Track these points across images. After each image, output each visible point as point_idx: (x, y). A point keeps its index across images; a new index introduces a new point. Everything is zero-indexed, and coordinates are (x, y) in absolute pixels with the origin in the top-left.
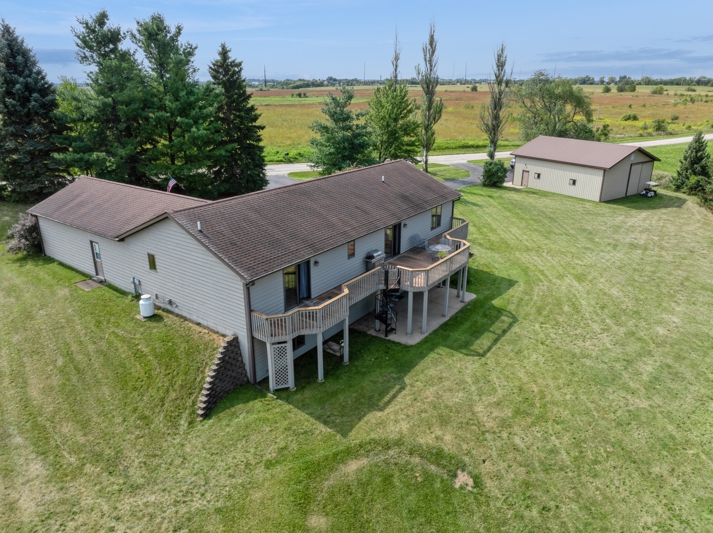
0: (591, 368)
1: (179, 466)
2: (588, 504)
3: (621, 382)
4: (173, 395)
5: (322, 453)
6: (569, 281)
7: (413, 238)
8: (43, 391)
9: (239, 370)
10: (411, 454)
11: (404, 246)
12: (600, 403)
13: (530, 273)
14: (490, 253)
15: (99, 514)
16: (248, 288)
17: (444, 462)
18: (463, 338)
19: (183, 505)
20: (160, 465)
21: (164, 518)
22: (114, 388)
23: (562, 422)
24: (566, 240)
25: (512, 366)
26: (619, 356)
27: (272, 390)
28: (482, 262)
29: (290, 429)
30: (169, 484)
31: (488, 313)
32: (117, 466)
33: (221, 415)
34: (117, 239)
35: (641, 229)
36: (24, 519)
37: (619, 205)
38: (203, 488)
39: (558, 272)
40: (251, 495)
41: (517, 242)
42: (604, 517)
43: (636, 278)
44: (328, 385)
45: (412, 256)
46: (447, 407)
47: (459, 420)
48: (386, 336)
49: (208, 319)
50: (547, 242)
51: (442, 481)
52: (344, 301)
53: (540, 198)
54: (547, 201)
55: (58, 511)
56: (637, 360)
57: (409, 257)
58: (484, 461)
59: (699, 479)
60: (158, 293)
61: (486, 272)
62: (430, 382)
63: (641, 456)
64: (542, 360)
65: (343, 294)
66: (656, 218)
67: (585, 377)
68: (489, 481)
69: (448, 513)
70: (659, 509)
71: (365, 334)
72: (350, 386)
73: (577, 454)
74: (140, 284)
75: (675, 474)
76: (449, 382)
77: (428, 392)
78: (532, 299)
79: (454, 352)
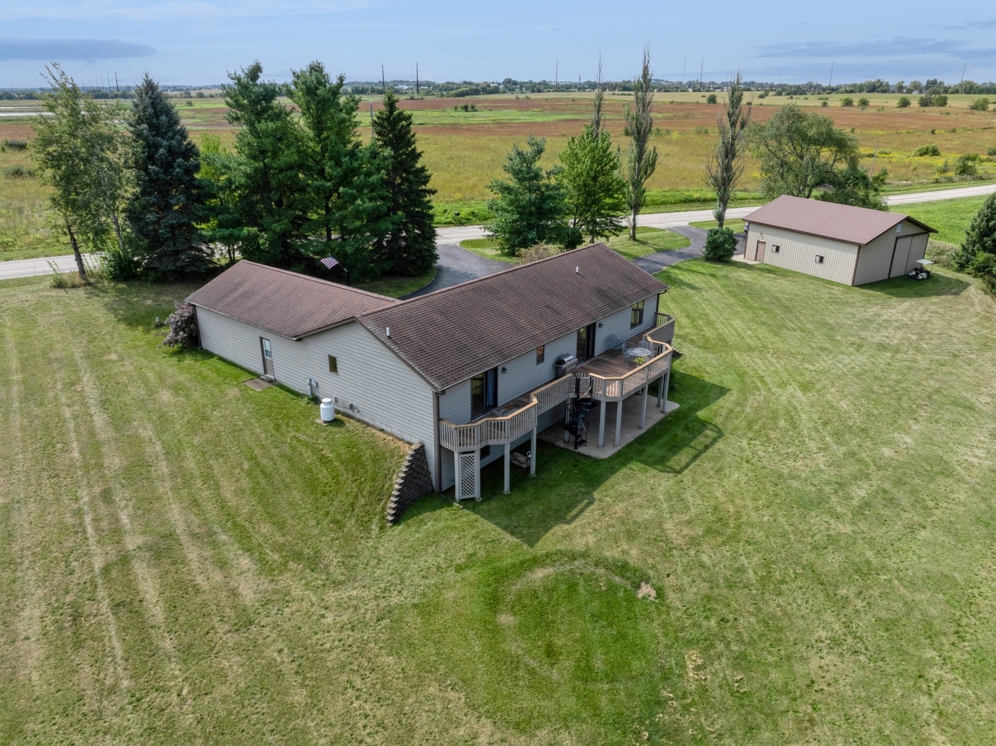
0: (797, 490)
1: (375, 567)
2: (766, 619)
3: (827, 506)
4: (363, 501)
5: (509, 561)
6: (792, 390)
7: (609, 339)
8: (236, 493)
9: (425, 479)
10: (596, 566)
11: (599, 348)
12: (800, 526)
13: (747, 380)
14: (702, 354)
15: (310, 604)
16: (438, 397)
17: (629, 574)
18: (659, 453)
19: (382, 600)
20: (357, 565)
21: (367, 610)
22: (304, 492)
23: (755, 543)
24: (799, 337)
25: (710, 485)
26: (831, 478)
27: (458, 500)
28: (691, 365)
29: (477, 537)
30: (367, 581)
31: (690, 426)
32: (317, 564)
33: (410, 521)
34: (295, 339)
35: (897, 325)
36: (246, 603)
37: (876, 291)
38: (399, 586)
39: (782, 379)
40: (444, 594)
41: (738, 340)
42: (780, 630)
43: (875, 388)
44: (514, 497)
45: (607, 359)
46: (635, 523)
47: (647, 536)
48: (576, 448)
49: (392, 426)
50: (775, 339)
51: (626, 591)
52: (533, 411)
53: (776, 279)
54: (784, 284)
55: (273, 599)
56: (851, 484)
57: (605, 361)
58: (668, 575)
59: (885, 602)
60: (338, 397)
61: (695, 377)
62: (619, 498)
63: (830, 579)
64: (743, 479)
65: (532, 404)
66: (921, 309)
67: (788, 499)
68: (672, 593)
69: (629, 619)
70: (836, 627)
71: (553, 446)
72: (537, 499)
73: (764, 574)
74: (317, 386)
75: (862, 597)
76: (640, 499)
77: (616, 507)
78: (743, 411)
79: (648, 467)
